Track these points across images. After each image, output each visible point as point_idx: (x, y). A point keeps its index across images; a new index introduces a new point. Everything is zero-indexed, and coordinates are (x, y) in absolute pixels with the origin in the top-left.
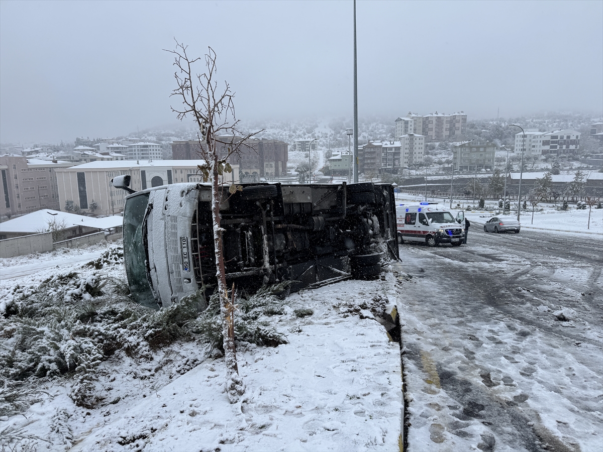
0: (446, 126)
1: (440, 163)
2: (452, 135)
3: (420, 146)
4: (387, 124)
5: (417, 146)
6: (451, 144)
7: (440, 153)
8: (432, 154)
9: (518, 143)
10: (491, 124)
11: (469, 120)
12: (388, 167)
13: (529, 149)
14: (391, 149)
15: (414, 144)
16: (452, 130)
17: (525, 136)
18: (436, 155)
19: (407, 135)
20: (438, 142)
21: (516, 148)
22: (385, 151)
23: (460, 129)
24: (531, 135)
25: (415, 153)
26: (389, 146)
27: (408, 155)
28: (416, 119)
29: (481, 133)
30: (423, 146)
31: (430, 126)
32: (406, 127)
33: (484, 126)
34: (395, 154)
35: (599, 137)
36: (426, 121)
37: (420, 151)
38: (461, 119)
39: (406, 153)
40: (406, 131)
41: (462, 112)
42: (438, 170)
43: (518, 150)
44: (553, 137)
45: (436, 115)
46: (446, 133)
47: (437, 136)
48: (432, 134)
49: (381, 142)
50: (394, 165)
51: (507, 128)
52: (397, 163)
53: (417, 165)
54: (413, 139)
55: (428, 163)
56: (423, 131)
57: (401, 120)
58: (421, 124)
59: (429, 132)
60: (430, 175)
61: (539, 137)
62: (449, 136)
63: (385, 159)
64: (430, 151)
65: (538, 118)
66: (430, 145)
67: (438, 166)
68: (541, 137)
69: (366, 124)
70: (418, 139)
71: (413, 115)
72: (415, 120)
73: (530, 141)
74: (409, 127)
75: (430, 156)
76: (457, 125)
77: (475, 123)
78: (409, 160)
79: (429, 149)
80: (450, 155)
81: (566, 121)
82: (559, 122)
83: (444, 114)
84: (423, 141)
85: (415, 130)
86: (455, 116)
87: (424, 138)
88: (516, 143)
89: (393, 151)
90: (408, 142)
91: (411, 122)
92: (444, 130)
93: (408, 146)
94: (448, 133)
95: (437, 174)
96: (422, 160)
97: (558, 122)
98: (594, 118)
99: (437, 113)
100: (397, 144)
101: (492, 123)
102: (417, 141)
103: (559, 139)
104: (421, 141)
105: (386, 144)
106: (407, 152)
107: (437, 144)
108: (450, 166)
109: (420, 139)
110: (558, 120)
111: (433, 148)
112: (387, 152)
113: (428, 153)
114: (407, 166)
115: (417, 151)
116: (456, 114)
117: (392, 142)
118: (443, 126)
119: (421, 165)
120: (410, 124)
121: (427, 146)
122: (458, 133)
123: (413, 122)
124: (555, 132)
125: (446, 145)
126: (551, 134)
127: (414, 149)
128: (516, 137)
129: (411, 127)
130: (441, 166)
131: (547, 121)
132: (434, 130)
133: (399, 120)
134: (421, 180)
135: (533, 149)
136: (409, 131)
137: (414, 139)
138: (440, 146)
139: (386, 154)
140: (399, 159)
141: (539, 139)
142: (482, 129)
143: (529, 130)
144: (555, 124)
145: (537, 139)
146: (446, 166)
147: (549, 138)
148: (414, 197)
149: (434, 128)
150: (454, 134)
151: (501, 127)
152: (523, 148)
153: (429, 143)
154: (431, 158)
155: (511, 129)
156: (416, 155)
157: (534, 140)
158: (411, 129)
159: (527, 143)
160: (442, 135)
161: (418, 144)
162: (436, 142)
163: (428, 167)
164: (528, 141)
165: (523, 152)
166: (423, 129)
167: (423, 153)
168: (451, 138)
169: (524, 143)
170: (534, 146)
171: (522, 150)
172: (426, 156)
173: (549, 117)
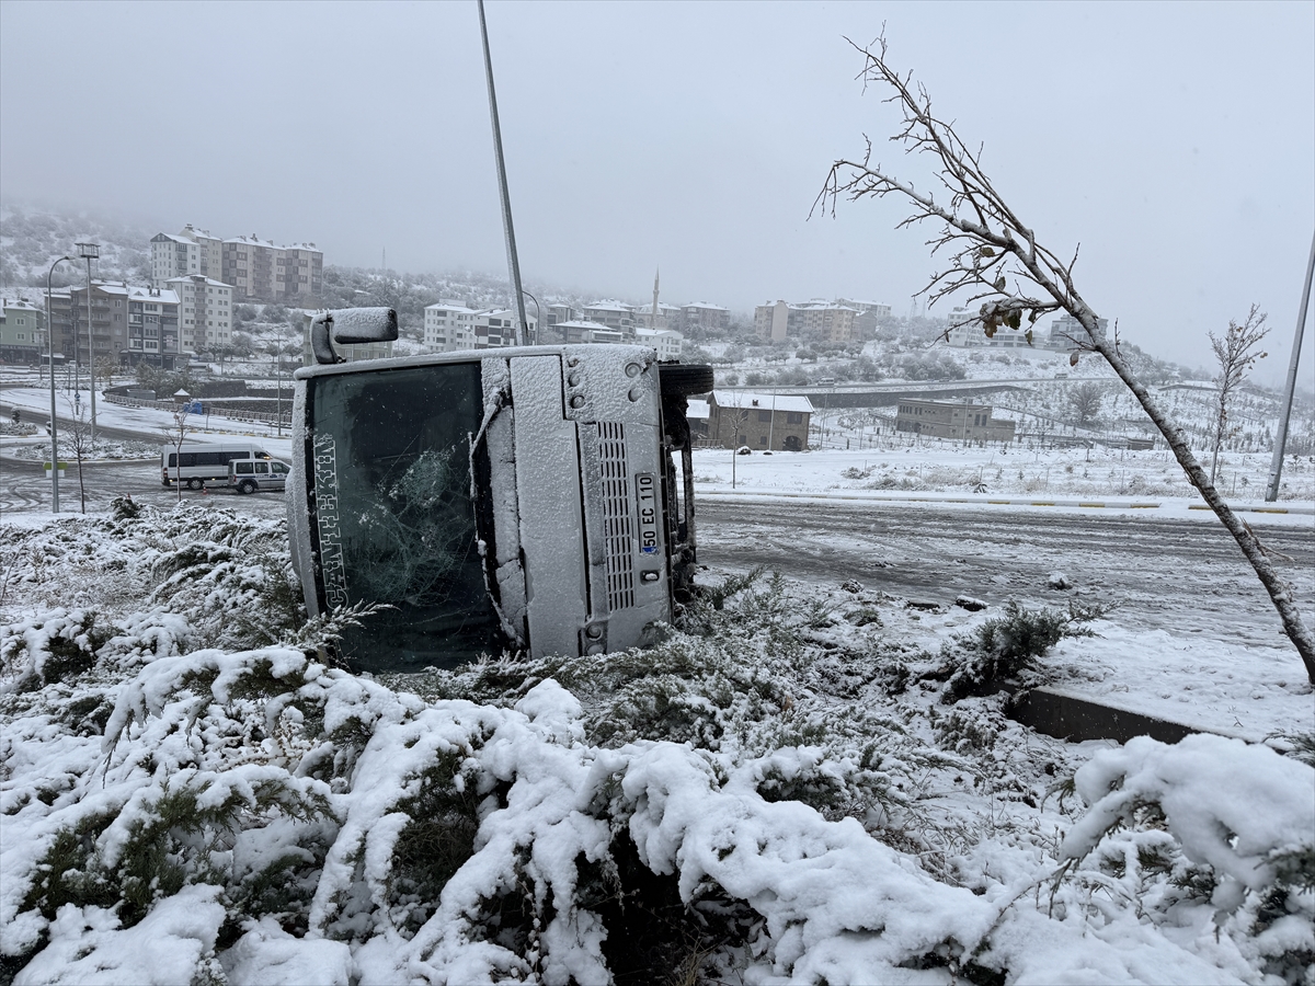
0: (277, 270)
1: (273, 352)
2: (291, 293)
3: (223, 308)
4: (121, 244)
5: (215, 307)
6: (292, 311)
7: (269, 330)
8: (249, 330)
9: (430, 325)
10: (370, 280)
11: (326, 263)
12: (146, 350)
13: (452, 341)
14: (153, 306)
15: (207, 302)
16: (291, 280)
17: (442, 313)
18: (258, 332)
19: (186, 279)
20: (261, 303)
21: (426, 335)
22: (137, 310)
23: (309, 280)
24: (453, 312)
25: (211, 324)
26: (146, 298)
27: (192, 326)
28: (205, 242)
29: (354, 295)
30: (229, 309)
31: (240, 265)
32: (182, 260)
33: (358, 282)
34: (163, 320)
35: (562, 330)
36: (230, 253)
37: (223, 319)
38: (310, 260)
39: (187, 322)
40: (182, 270)
41: (312, 245)
42: (270, 366)
43: (431, 339)
44: (494, 321)
45: (253, 243)
46: (277, 286)
47: (259, 291)
48: (247, 283)
49: (124, 286)
50: (164, 346)
51: (405, 293)
52: (169, 340)
53: (219, 351)
54: (203, 289)
55: (242, 350)
56: (224, 275)
57: (167, 239)
58: (220, 258)
59: (238, 278)
60: (256, 377)
61: (469, 318)
62: (286, 294)
63: (137, 330)
64: (244, 323)
65: (457, 282)
66: (243, 310)
67: (269, 358)
68: (472, 319)
69: (61, 236)
70: (216, 291)
71: (199, 234)
72: (206, 245)
73: (453, 323)
74: (190, 262)
75: (245, 334)
76: (302, 271)
77: (338, 273)
78: (195, 338)
79: (243, 318)
80: (291, 336)
81: (506, 293)
82: (494, 294)
83: (271, 242)
84: (229, 298)
85: (204, 269)
86: (298, 250)
87: (230, 291)
88: (427, 326)
89: (160, 311)
90: (191, 294)
91: (194, 248)
92: (273, 278)
93: (191, 305)
94: (282, 287)
95: (272, 377)
96: (228, 341)
97: (492, 293)
98: (547, 294)
99: (254, 238)
100: (169, 297)
101: (372, 277)
102: (215, 296)
103: (503, 326)
104: (223, 297)
105: (139, 294)
106: (190, 319)
107: (260, 308)
108: (295, 359)
109: (220, 292)
110: (492, 290)
111: (252, 316)
112: (143, 314)
113: (238, 327)
114: (193, 353)
115: (215, 318)
116: (300, 247)
117: (155, 291)
118: (271, 269)
119: (229, 352)
120: (190, 253)
121: (236, 310)
122: (305, 288)
123: (199, 249)
124: (496, 312)
125: (281, 312)
126: (488, 314)
127: (207, 312)
128: (426, 312)
129: (194, 262)
130: (276, 359)
131: (473, 288)
132: (250, 277)
133: (160, 239)
134: (238, 387)
135: (458, 340)
136: (190, 270)
137: (207, 290)
138: (266, 312)
139: (141, 319)
140: (174, 333)
141: (468, 322)
142: (355, 288)
143: (450, 301)
144: (488, 297)
145: (466, 322)
146: (288, 359)
147: (486, 323)
148: (240, 424)
149: (250, 269)
150: (296, 289)
151: (393, 288)
152: (441, 336)
153: (240, 305)
154: (248, 340)
155: (412, 295)
156: (214, 329)
157: (459, 322)
158: (194, 266)
159: (448, 327)
160: (270, 290)
161: (215, 302)
162: (257, 303)
163: (246, 360)
164: (448, 322)
165: (441, 345)
166: (224, 269)
167: (230, 325)
168: (291, 298)
169: (441, 327)
170: (460, 335)
171: (439, 340)
172: (237, 333)
173: (475, 282)
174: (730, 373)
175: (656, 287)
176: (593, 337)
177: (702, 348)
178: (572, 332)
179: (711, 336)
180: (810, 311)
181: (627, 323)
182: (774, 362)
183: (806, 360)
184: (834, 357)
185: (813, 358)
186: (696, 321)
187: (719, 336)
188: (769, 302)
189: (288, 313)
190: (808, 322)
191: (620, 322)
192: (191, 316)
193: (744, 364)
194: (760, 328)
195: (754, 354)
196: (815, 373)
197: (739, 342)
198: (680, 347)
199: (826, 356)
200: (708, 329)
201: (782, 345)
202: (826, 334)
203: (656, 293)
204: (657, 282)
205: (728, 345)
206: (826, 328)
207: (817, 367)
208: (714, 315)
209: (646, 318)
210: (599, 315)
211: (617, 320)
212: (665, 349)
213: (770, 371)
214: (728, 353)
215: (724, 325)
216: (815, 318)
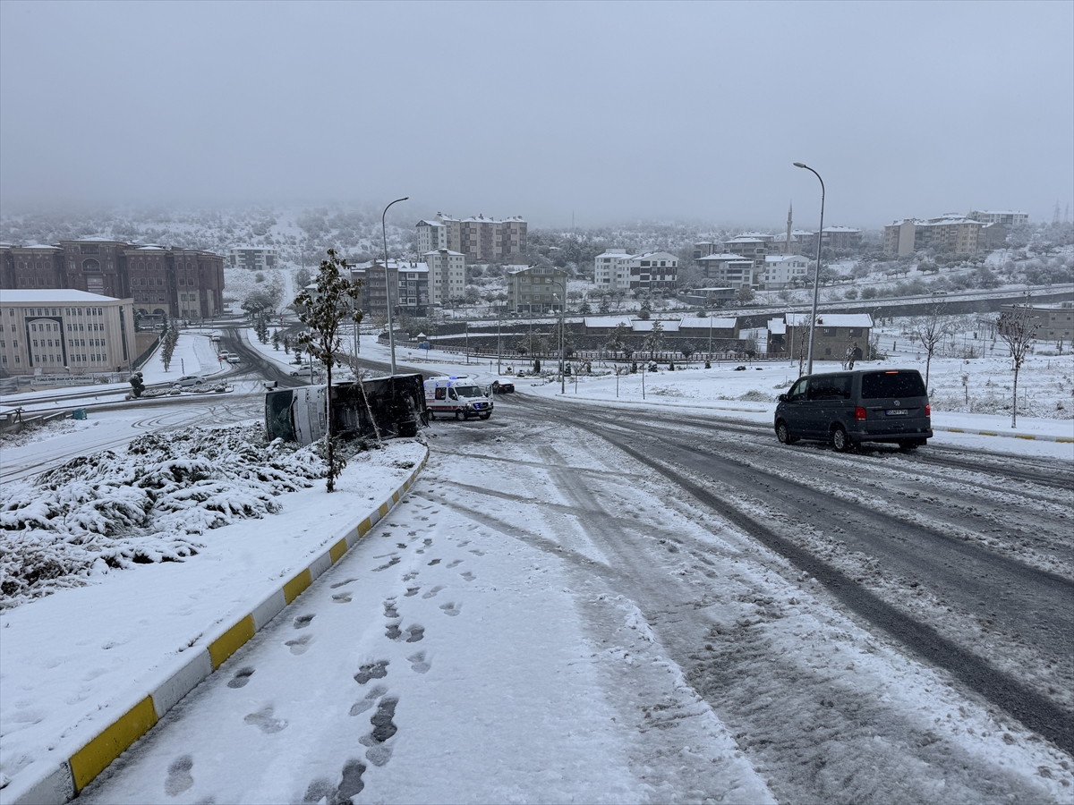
0: (496, 238)
1: (490, 299)
2: (506, 256)
3: (459, 270)
4: (403, 227)
5: (454, 270)
6: (505, 267)
7: (490, 283)
8: (477, 284)
9: (599, 269)
10: (562, 238)
11: (529, 229)
12: (409, 304)
13: (615, 280)
14: (412, 275)
15: (449, 267)
16: (505, 244)
17: (607, 260)
18: (483, 284)
19: (436, 252)
20: (485, 263)
21: (596, 277)
22: (403, 278)
23: (518, 243)
24: (615, 259)
25: (451, 282)
26: (409, 269)
27: (440, 284)
28: (449, 224)
29: (549, 251)
30: (463, 271)
31: (472, 237)
32: (435, 237)
33: (553, 241)
34: (418, 283)
35: (704, 263)
36: (465, 228)
37: (459, 278)
38: (518, 229)
39: (437, 282)
40: (435, 245)
41: (520, 217)
42: (487, 310)
43: (600, 280)
44: (643, 263)
45: (480, 220)
46: (497, 250)
47: (485, 255)
48: (476, 250)
49: (396, 262)
50: (419, 301)
51: (586, 245)
52: (423, 297)
53: (456, 301)
54: (446, 258)
55: (472, 298)
56: (462, 246)
57: (426, 224)
58: (459, 233)
59: (471, 247)
60: (475, 319)
61: (626, 262)
62: (503, 255)
63: (404, 291)
66: (475, 269)
67: (488, 304)
68: (629, 262)
69: (365, 225)
70: (454, 258)
71: (445, 218)
72: (449, 226)
73: (615, 267)
74: (440, 238)
75: (475, 287)
76: (513, 238)
77: (539, 235)
78: (442, 292)
79: (473, 275)
80: (504, 286)
81: (666, 235)
82: (657, 237)
83: (492, 219)
84: (462, 263)
85: (449, 243)
86: (510, 223)
87: (463, 258)
88: (597, 270)
89: (417, 278)
90: (439, 262)
91: (442, 229)
92: (494, 244)
93: (439, 270)
94: (500, 250)
95: (485, 319)
96: (463, 294)
97: (655, 237)
98: (702, 232)
99: (481, 217)
100: (422, 267)
101: (564, 235)
102: (454, 263)
103: (651, 266)
104: (459, 263)
105: (404, 267)
106: (438, 280)
107: (485, 267)
108: (504, 303)
109: (457, 259)
110: (655, 234)
111: (479, 273)
112: (406, 280)
113: (471, 282)
114: (439, 303)
115: (454, 278)
116: (511, 220)
117: (414, 264)
118: (492, 238)
120: (440, 232)
121: (469, 270)
122: (515, 250)
123: (445, 229)
124: (647, 256)
125: (499, 269)
126: (640, 258)
127: (449, 274)
128: (596, 260)
129: (442, 238)
130: (492, 304)
131: (640, 235)
132: (479, 245)
133: (421, 224)
134: (461, 327)
135: (619, 279)
136: (440, 244)
137: (448, 259)
138: (489, 269)
139: (406, 284)
140: (426, 292)
141: (626, 265)
142: (551, 245)
143: (613, 250)
144: (650, 241)
145: (624, 265)
146: (499, 303)
147: (638, 265)
148: (451, 356)
149: (478, 240)
150: (509, 251)
151: (577, 243)
152: (606, 277)
153: (472, 266)
154: (476, 291)
155: (590, 247)
156: (454, 285)
157: (619, 266)
158: (442, 241)
159: (612, 270)
160: (492, 253)
161: (454, 266)
162: (483, 263)
163: (473, 306)
164: (612, 267)
165: (606, 284)
166: (462, 241)
167: (464, 281)
168: (506, 258)
169: (607, 270)
170: (620, 276)
171: (605, 280)
172: (469, 286)
173: (643, 229)
174: (849, 288)
175: (790, 218)
176: (728, 267)
177: (830, 267)
178: (712, 263)
179: (839, 256)
180: (938, 227)
181: (761, 251)
182: (895, 276)
183: (928, 272)
184: (956, 267)
185: (935, 269)
186: (827, 244)
187: (847, 255)
188: (896, 222)
189: (503, 269)
190: (936, 236)
191: (755, 251)
192: (439, 278)
193: (868, 279)
194: (887, 246)
195: (879, 269)
196: (933, 283)
197: (867, 259)
198: (806, 268)
199: (948, 266)
200: (837, 250)
201: (908, 260)
202: (952, 246)
203: (790, 223)
204: (790, 214)
205: (856, 262)
206: (951, 241)
207: (936, 277)
208: (845, 237)
209: (780, 245)
210: (737, 247)
211: (753, 250)
212: (791, 271)
213: (890, 284)
214: (855, 270)
215: (853, 245)
216: (943, 233)
